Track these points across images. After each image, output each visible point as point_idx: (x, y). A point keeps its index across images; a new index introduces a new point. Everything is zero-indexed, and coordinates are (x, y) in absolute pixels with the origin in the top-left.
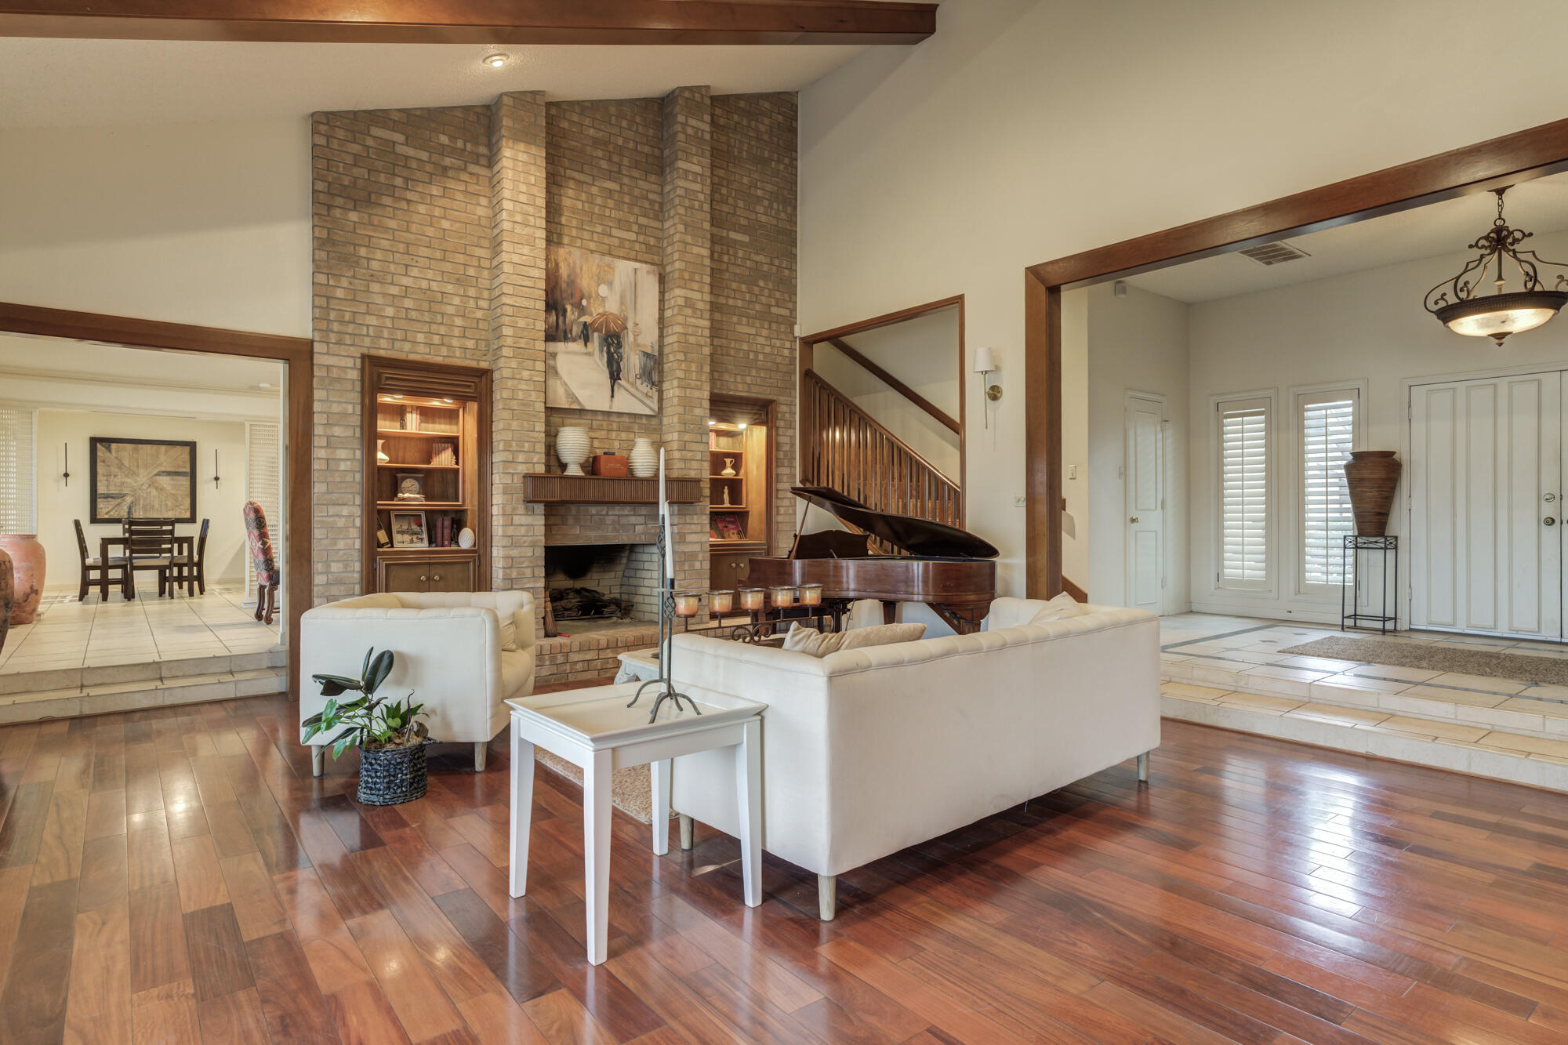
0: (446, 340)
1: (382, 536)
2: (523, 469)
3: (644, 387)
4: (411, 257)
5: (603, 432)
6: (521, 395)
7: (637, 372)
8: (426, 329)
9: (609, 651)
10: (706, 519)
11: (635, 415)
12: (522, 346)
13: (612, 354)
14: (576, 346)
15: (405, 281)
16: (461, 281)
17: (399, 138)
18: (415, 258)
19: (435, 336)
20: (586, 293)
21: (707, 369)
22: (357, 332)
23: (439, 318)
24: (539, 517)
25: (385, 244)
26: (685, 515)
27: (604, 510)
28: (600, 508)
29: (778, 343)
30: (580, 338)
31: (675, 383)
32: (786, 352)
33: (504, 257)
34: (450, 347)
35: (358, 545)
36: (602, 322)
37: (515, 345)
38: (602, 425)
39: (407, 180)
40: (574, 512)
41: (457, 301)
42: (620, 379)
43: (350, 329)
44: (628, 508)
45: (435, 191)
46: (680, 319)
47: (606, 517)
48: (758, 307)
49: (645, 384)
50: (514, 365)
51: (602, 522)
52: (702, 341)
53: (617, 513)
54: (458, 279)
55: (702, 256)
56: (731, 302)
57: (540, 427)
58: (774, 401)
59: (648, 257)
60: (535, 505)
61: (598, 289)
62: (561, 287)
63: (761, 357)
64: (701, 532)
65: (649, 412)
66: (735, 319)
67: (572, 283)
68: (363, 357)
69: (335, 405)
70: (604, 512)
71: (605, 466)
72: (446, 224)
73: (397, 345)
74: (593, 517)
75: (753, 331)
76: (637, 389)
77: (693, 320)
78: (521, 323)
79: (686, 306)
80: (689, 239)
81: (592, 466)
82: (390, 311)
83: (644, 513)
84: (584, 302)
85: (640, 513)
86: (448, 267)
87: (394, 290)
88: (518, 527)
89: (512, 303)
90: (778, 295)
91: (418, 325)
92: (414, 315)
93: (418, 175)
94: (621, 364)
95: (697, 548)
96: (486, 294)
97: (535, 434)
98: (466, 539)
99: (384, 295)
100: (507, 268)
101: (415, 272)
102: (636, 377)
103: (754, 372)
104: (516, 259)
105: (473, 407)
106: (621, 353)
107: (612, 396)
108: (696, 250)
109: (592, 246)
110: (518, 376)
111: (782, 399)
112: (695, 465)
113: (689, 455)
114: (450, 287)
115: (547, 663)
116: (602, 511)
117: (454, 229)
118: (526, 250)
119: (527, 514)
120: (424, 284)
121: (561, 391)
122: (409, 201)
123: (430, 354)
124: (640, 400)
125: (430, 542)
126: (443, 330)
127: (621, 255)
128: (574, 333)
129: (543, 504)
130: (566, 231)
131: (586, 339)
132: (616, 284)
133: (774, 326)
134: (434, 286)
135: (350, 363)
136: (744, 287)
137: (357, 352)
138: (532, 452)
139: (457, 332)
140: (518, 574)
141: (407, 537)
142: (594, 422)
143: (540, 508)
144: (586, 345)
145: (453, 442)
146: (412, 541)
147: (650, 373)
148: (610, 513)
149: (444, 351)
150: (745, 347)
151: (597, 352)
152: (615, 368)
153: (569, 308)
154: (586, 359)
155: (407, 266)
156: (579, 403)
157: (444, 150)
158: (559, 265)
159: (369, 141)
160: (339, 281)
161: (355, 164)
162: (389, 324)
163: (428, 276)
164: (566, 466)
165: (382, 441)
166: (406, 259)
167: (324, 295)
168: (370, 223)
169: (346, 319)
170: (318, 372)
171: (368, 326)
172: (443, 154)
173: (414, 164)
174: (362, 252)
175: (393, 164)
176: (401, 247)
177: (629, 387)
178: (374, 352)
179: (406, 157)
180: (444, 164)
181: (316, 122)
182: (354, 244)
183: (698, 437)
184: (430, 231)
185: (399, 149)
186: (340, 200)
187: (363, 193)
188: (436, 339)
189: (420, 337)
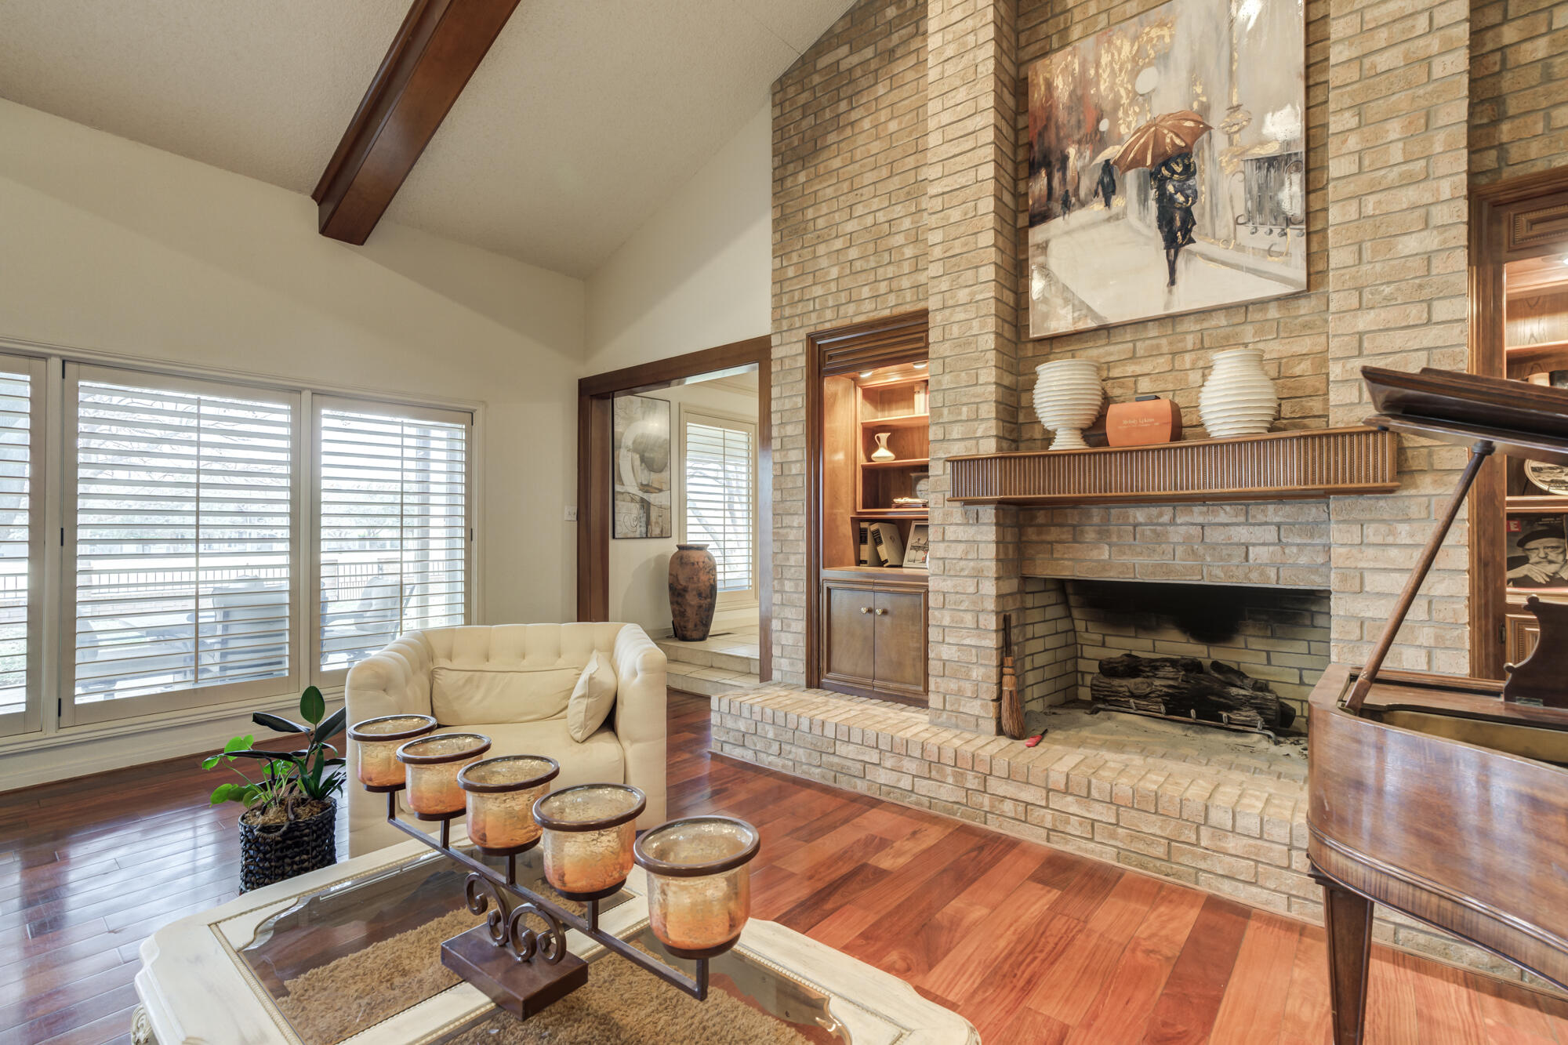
0: (895, 285)
2: (962, 451)
3: (1264, 238)
4: (856, 192)
5: (1161, 360)
6: (955, 330)
7: (1240, 209)
9: (1070, 799)
11: (1246, 306)
12: (958, 251)
13: (1171, 198)
14: (1092, 212)
15: (850, 227)
17: (845, 49)
18: (860, 191)
19: (882, 283)
20: (1107, 107)
22: (804, 310)
23: (886, 259)
24: (985, 528)
25: (830, 192)
26: (1363, 523)
27: (1167, 514)
28: (1154, 511)
30: (1096, 194)
35: (805, 561)
37: (947, 255)
38: (1158, 347)
40: (1096, 520)
41: (907, 223)
42: (1191, 241)
43: (799, 308)
44: (1228, 508)
45: (881, 89)
47: (1171, 529)
49: (1263, 230)
51: (1159, 538)
53: (1200, 519)
54: (908, 193)
60: (980, 508)
61: (1133, 85)
62: (1057, 121)
65: (1278, 290)
67: (1079, 102)
68: (807, 337)
69: (787, 400)
70: (1166, 518)
71: (1122, 426)
72: (893, 126)
73: (843, 310)
74: (1138, 529)
76: (1240, 248)
78: (955, 215)
82: (834, 272)
83: (1277, 519)
84: (1105, 125)
85: (1261, 518)
86: (895, 182)
87: (838, 244)
88: (953, 545)
89: (940, 191)
91: (864, 276)
92: (858, 265)
93: (864, 82)
94: (1196, 211)
97: (979, 389)
99: (830, 254)
101: (859, 210)
102: (1236, 223)
104: (946, 118)
106: (1190, 187)
107: (1172, 282)
110: (950, 303)
115: (950, 780)
116: (1161, 515)
117: (903, 126)
119: (968, 524)
120: (869, 221)
121: (1054, 304)
122: (852, 124)
123: (876, 309)
124: (1250, 270)
126: (890, 271)
128: (1082, 193)
129: (993, 506)
131: (1108, 188)
132: (1179, 49)
134: (881, 217)
135: (798, 350)
137: (802, 334)
138: (976, 420)
139: (906, 267)
140: (953, 621)
141: (921, 555)
142: (1138, 344)
143: (989, 514)
144: (1108, 204)
146: (924, 560)
147: (1281, 203)
148: (1179, 521)
149: (892, 299)
151: (1134, 207)
152: (1178, 223)
153: (1072, 151)
154: (1107, 230)
155: (851, 207)
156: (1096, 317)
157: (892, 27)
158: (1049, 85)
159: (817, 79)
160: (790, 259)
161: (804, 117)
162: (833, 287)
163: (874, 208)
164: (1049, 437)
165: (884, 436)
166: (851, 198)
167: (779, 281)
168: (817, 176)
169: (796, 299)
170: (775, 368)
171: (814, 299)
172: (891, 33)
173: (858, 72)
174: (810, 213)
175: (838, 89)
176: (846, 186)
177: (1217, 250)
178: (820, 328)
179: (850, 70)
180: (891, 45)
181: (774, 95)
182: (803, 210)
183: (1416, 313)
184: (876, 146)
185: (844, 66)
186: (791, 167)
187: (810, 145)
188: (883, 287)
189: (866, 292)
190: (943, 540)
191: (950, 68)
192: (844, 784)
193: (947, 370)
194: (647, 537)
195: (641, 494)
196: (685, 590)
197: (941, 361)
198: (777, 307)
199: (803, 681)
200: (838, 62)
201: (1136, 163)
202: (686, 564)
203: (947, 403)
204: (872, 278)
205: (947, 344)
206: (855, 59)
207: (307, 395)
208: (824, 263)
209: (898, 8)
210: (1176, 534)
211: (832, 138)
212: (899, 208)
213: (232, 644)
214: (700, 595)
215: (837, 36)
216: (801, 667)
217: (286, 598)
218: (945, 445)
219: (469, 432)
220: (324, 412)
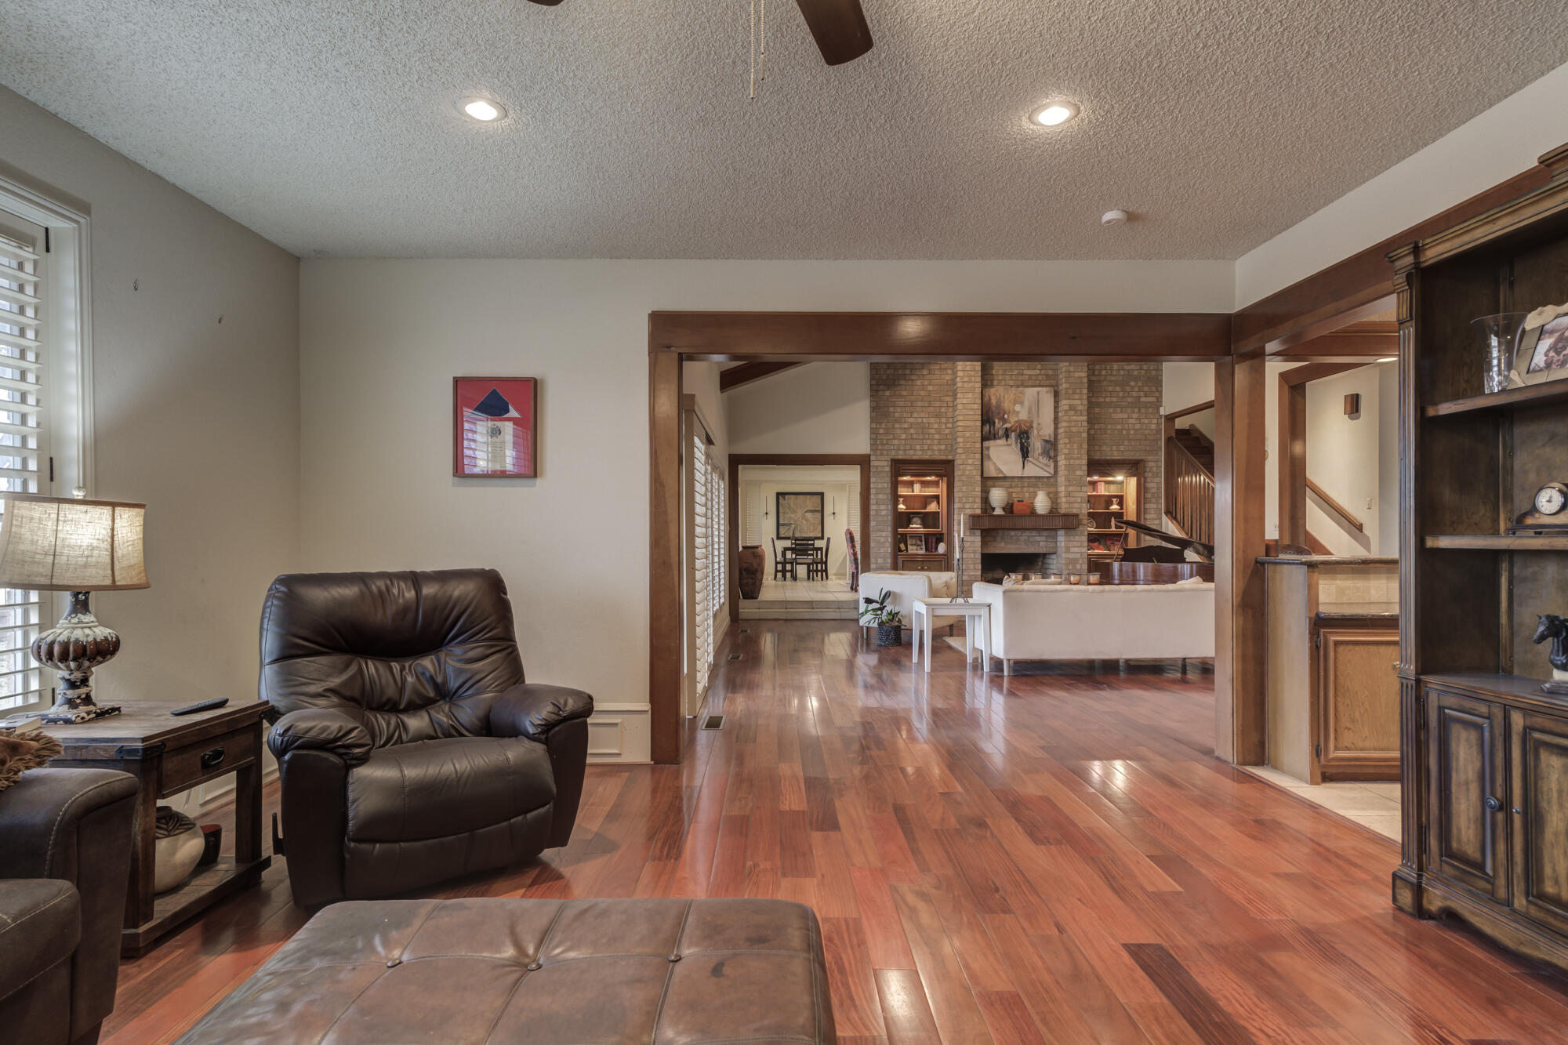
0: (931, 447)
1: (902, 546)
2: (969, 512)
3: (1045, 460)
4: (914, 407)
5: (1019, 489)
6: (967, 472)
8: (921, 442)
10: (1085, 539)
12: (968, 446)
13: (1023, 443)
14: (1002, 442)
15: (911, 420)
16: (938, 415)
18: (916, 408)
19: (925, 445)
20: (1007, 412)
21: (1085, 446)
22: (889, 448)
23: (927, 436)
24: (978, 537)
25: (901, 404)
26: (1069, 536)
27: (1019, 533)
28: (1017, 532)
29: (1146, 421)
30: (1004, 436)
31: (1063, 457)
32: (1153, 427)
33: (958, 401)
34: (932, 450)
35: (889, 550)
36: (1016, 427)
37: (964, 447)
38: (1018, 484)
39: (911, 369)
40: (998, 534)
41: (936, 426)
42: (1028, 457)
43: (886, 447)
44: (1035, 532)
45: (925, 372)
46: (1066, 418)
47: (1020, 537)
48: (1129, 400)
50: (963, 457)
51: (1018, 540)
52: (1082, 429)
53: (1028, 535)
55: (1082, 377)
56: (1108, 400)
57: (978, 489)
58: (1142, 460)
59: (1047, 382)
60: (976, 531)
61: (1014, 407)
63: (1132, 432)
64: (1081, 546)
65: (1048, 475)
66: (1111, 410)
67: (998, 406)
68: (892, 460)
69: (878, 483)
70: (1019, 535)
71: (1016, 509)
72: (930, 388)
73: (907, 452)
74: (1013, 538)
75: (1126, 416)
76: (1040, 462)
77: (1075, 417)
78: (968, 435)
79: (1070, 410)
80: (1072, 369)
81: (1009, 508)
82: (904, 436)
83: (1045, 535)
84: (1006, 416)
85: (1042, 535)
86: (932, 409)
87: (906, 426)
88: (966, 542)
89: (964, 424)
90: (1146, 389)
91: (917, 441)
92: (915, 436)
94: (1029, 449)
95: (1078, 556)
96: (951, 420)
97: (976, 493)
98: (942, 548)
99: (901, 428)
100: (960, 407)
101: (915, 415)
103: (1126, 443)
104: (964, 401)
105: (945, 479)
106: (1029, 442)
107: (1024, 467)
108: (1077, 374)
109: (1011, 383)
110: (967, 463)
111: (1150, 458)
112: (1076, 505)
113: (1072, 499)
114: (932, 419)
118: (970, 395)
119: (972, 536)
120: (920, 420)
121: (992, 468)
122: (912, 380)
123: (923, 455)
124: (1042, 469)
125: (927, 550)
126: (929, 442)
127: (1030, 384)
128: (999, 435)
129: (980, 530)
130: (996, 377)
131: (1007, 437)
132: (1026, 404)
133: (1143, 410)
134: (925, 420)
135: (886, 463)
136: (1118, 389)
137: (889, 458)
138: (974, 502)
139: (936, 442)
141: (915, 547)
142: (1013, 483)
143: (978, 533)
144: (1007, 440)
145: (937, 498)
146: (917, 550)
147: (1048, 452)
148: (1023, 535)
149: (929, 453)
150: (1119, 427)
151: (1014, 443)
152: (1025, 451)
153: (997, 421)
154: (1006, 448)
155: (912, 412)
156: (1003, 474)
158: (990, 398)
160: (879, 425)
162: (903, 442)
163: (922, 416)
164: (994, 509)
165: (901, 499)
166: (911, 409)
167: (874, 433)
168: (895, 395)
169: (883, 442)
170: (872, 468)
171: (894, 445)
174: (891, 409)
176: (908, 403)
177: (1034, 461)
178: (898, 457)
182: (886, 406)
183: (1079, 489)
184: (923, 393)
189: (918, 447)
191: (966, 385)
198: (873, 444)
201: (1014, 431)
202: (747, 554)
210: (1022, 538)
211: (902, 382)
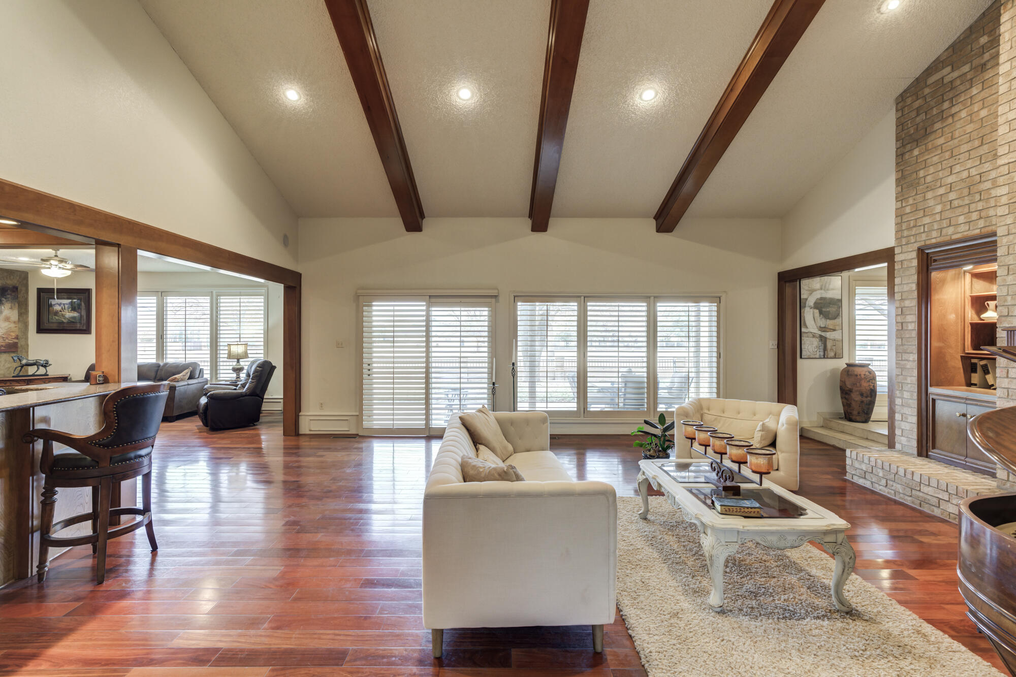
0: (983, 214)
4: (955, 158)
15: (950, 179)
17: (949, 69)
18: (958, 157)
19: (974, 213)
22: (917, 232)
25: (936, 159)
35: (917, 381)
37: (1011, 201)
43: (912, 232)
45: (974, 91)
68: (919, 249)
69: (905, 286)
73: (944, 231)
82: (939, 208)
87: (941, 191)
91: (960, 210)
92: (956, 203)
93: (962, 88)
99: (935, 197)
101: (957, 168)
120: (965, 175)
122: (953, 115)
126: (980, 206)
134: (974, 172)
135: (912, 255)
137: (916, 246)
149: (981, 223)
155: (951, 167)
157: (983, 49)
159: (927, 91)
160: (908, 201)
161: (918, 115)
162: (938, 217)
163: (969, 166)
165: (993, 303)
166: (951, 162)
167: (900, 214)
168: (927, 150)
169: (912, 225)
170: (897, 266)
171: (924, 225)
172: (983, 53)
173: (958, 82)
174: (921, 174)
175: (942, 95)
176: (947, 155)
178: (928, 242)
179: (951, 82)
180: (983, 61)
181: (897, 104)
182: (916, 172)
184: (969, 128)
185: (946, 80)
186: (908, 147)
187: (922, 132)
188: (975, 216)
189: (961, 219)
190: (1007, 377)
192: (926, 509)
193: (1010, 273)
194: (824, 358)
195: (820, 333)
196: (851, 391)
197: (1007, 268)
198: (899, 231)
199: (915, 452)
200: (942, 78)
202: (851, 375)
203: (1010, 293)
204: (966, 210)
205: (1011, 257)
206: (956, 74)
207: (652, 298)
208: (931, 203)
209: (988, 37)
211: (938, 126)
212: (987, 165)
213: (628, 396)
214: (862, 395)
215: (942, 62)
216: (915, 444)
217: (645, 380)
218: (1009, 319)
219: (718, 307)
220: (658, 304)
